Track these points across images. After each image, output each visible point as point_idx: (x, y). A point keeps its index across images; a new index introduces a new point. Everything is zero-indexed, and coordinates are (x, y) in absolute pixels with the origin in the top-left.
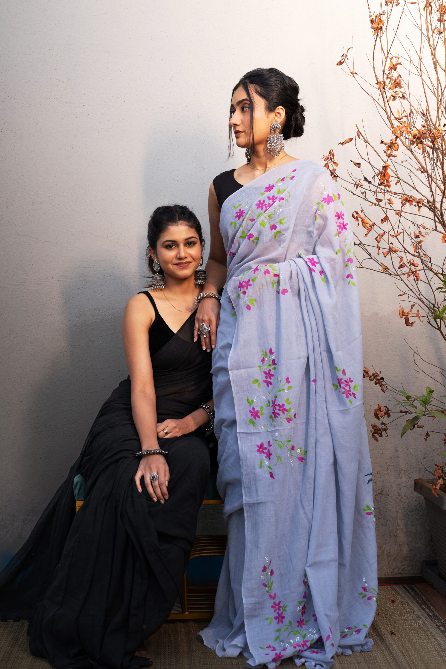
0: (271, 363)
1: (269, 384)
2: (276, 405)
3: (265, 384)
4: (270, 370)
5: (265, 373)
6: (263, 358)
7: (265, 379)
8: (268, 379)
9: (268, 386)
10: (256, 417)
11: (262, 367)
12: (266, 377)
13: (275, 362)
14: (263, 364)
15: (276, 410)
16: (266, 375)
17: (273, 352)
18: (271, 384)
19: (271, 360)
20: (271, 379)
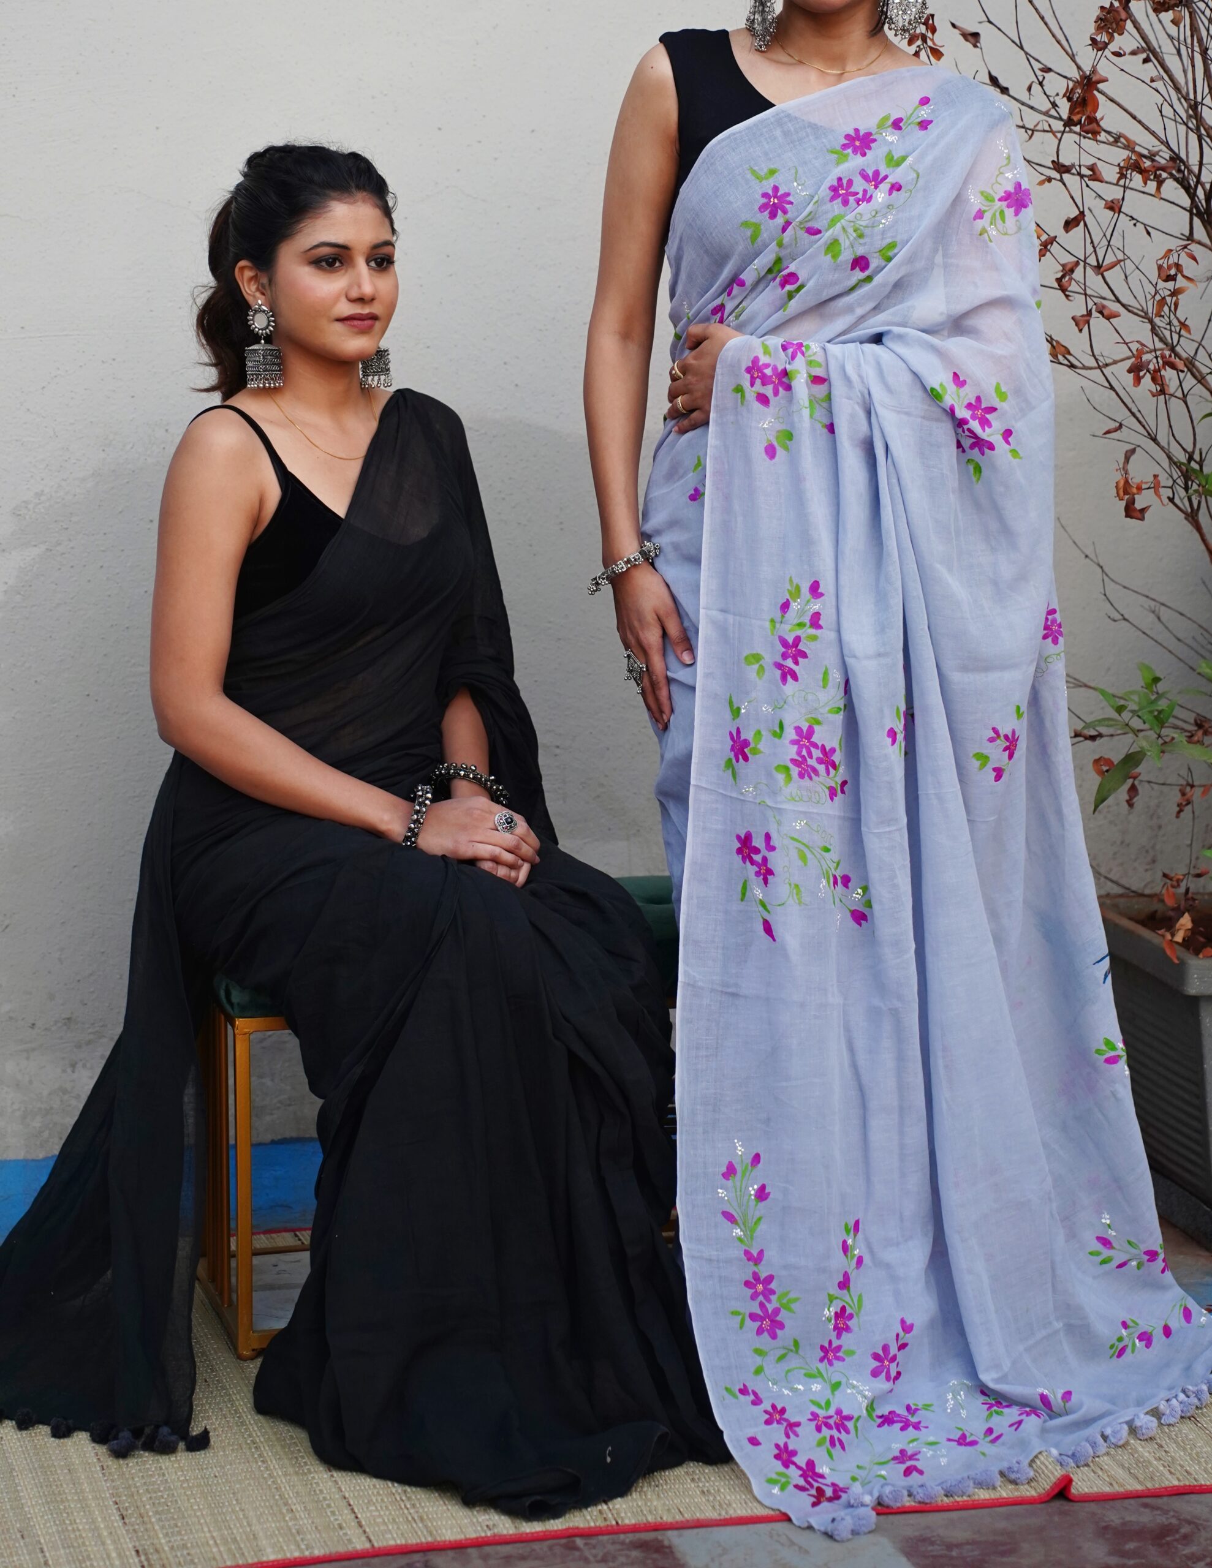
0: (807, 620)
1: (789, 677)
2: (815, 746)
3: (778, 673)
4: (797, 640)
5: (784, 642)
6: (788, 600)
7: (780, 660)
8: (789, 663)
9: (784, 679)
10: (740, 757)
11: (778, 625)
12: (784, 656)
13: (821, 622)
14: (783, 616)
15: (811, 757)
16: (783, 650)
17: (819, 591)
18: (795, 677)
19: (810, 614)
20: (797, 663)
